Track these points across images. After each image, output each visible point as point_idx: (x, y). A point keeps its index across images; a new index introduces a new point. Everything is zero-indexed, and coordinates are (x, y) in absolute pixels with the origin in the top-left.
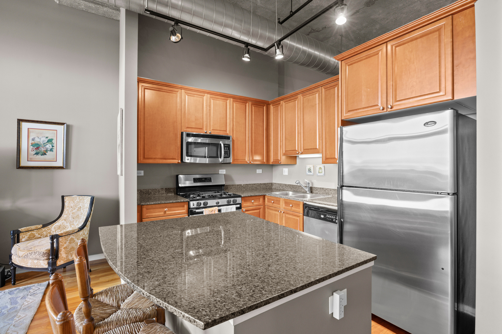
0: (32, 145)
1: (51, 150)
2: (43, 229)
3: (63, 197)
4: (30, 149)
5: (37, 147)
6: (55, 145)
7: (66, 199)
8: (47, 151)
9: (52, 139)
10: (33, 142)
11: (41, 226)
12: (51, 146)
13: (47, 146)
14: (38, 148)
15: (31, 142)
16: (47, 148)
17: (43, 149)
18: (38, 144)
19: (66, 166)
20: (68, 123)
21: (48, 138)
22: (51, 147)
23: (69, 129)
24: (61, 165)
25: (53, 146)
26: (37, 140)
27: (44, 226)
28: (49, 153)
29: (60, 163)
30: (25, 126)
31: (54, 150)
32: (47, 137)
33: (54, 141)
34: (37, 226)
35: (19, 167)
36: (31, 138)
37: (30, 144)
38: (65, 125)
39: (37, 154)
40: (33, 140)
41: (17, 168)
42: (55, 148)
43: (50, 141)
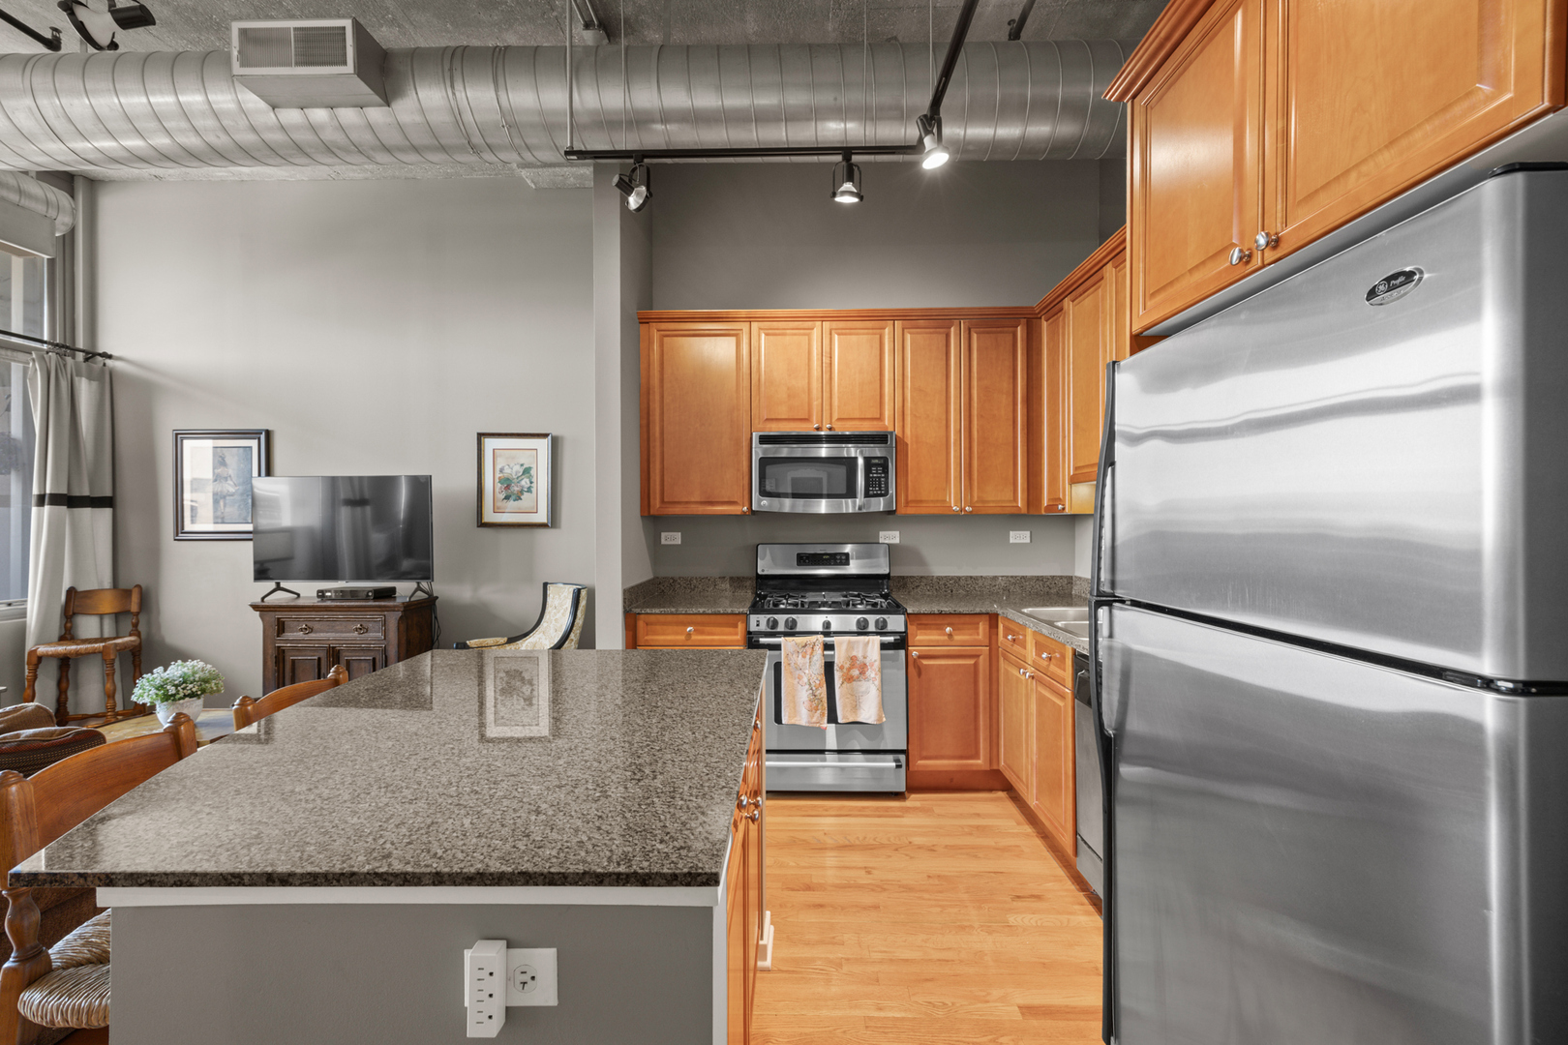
0: (501, 481)
1: (529, 490)
3: (545, 585)
4: (497, 490)
5: (507, 483)
6: (534, 480)
7: (551, 589)
8: (521, 492)
9: (530, 468)
10: (501, 475)
11: (504, 640)
12: (528, 481)
13: (523, 483)
14: (508, 487)
15: (498, 475)
16: (523, 487)
17: (516, 489)
18: (508, 479)
19: (554, 521)
20: (554, 433)
21: (525, 466)
22: (529, 485)
23: (556, 444)
24: (545, 521)
25: (531, 483)
26: (507, 470)
27: (511, 640)
28: (525, 496)
29: (542, 517)
30: (490, 444)
31: (534, 490)
32: (522, 465)
33: (533, 472)
34: (498, 639)
35: (482, 525)
36: (498, 468)
37: (497, 480)
38: (550, 437)
39: (507, 498)
40: (501, 471)
41: (478, 527)
42: (534, 485)
43: (527, 471)
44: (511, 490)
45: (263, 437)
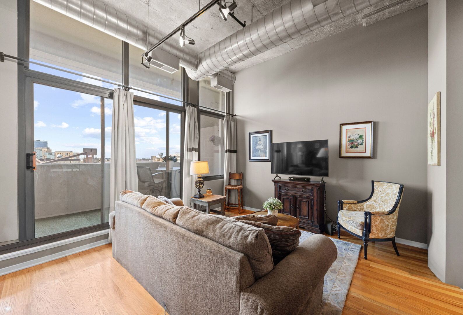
0: (349, 141)
1: (362, 144)
2: (358, 205)
3: (373, 182)
4: (347, 144)
5: (352, 142)
6: (364, 140)
7: (376, 184)
8: (358, 145)
9: (362, 135)
10: (349, 139)
11: (356, 202)
12: (361, 140)
13: (359, 141)
14: (352, 143)
15: (348, 139)
16: (359, 143)
17: (356, 143)
18: (352, 140)
19: (374, 156)
20: (374, 121)
21: (360, 135)
22: (362, 142)
23: (376, 126)
24: (369, 155)
25: (363, 141)
26: (352, 137)
27: (359, 202)
28: (360, 146)
29: (368, 154)
30: (344, 128)
31: (364, 144)
32: (359, 134)
33: (364, 137)
34: (354, 201)
35: (341, 157)
36: (348, 136)
37: (347, 141)
38: (372, 122)
39: (352, 147)
40: (349, 137)
41: (340, 158)
42: (364, 142)
43: (361, 137)
44: (353, 144)
45: (270, 132)
